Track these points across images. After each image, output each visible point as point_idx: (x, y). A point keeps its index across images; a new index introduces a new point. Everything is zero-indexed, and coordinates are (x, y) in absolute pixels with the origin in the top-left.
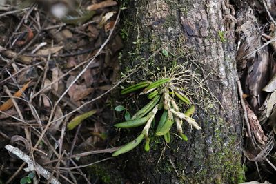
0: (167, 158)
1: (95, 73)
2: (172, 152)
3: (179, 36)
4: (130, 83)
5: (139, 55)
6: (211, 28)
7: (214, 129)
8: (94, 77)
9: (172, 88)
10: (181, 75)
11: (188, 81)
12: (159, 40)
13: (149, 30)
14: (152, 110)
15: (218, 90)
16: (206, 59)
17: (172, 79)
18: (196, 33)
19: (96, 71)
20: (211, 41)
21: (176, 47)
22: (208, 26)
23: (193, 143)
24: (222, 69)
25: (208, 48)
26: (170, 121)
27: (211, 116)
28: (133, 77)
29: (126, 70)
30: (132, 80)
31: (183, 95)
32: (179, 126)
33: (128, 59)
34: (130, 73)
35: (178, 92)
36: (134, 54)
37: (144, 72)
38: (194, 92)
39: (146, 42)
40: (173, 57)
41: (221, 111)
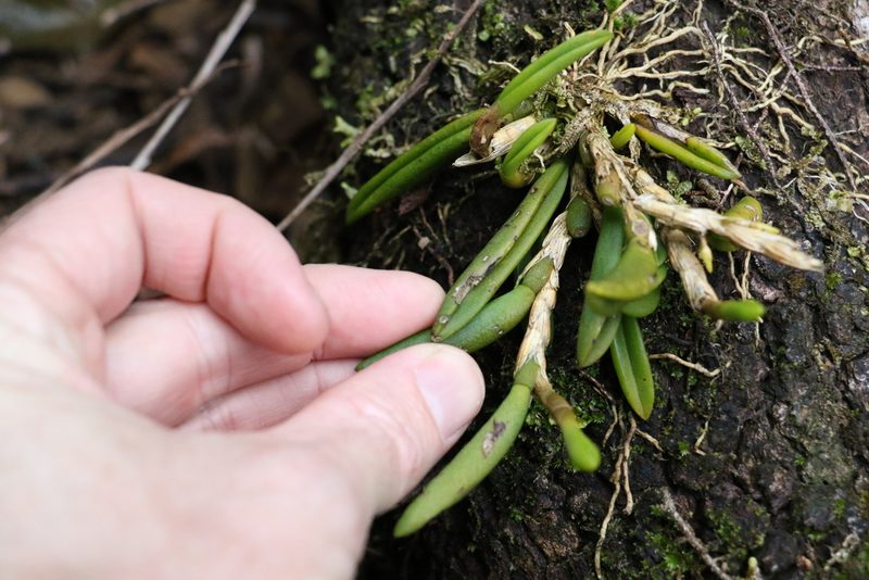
0: (647, 500)
2: (670, 462)
5: (422, 12)
9: (623, 108)
10: (653, 53)
15: (864, 122)
23: (776, 399)
27: (853, 252)
28: (405, 124)
29: (362, 104)
30: (399, 142)
31: (683, 136)
32: (697, 283)
33: (367, 52)
34: (383, 108)
35: (655, 129)
36: (394, 10)
37: (458, 81)
38: (742, 132)
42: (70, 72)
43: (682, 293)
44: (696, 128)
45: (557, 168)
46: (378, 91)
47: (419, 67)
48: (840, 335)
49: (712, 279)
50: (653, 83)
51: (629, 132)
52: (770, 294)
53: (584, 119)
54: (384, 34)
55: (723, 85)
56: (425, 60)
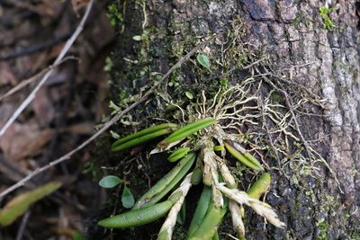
1: (56, 96)
3: (233, 22)
4: (130, 127)
5: (148, 64)
7: (314, 221)
8: (55, 104)
9: (221, 136)
10: (239, 107)
11: (255, 120)
13: (167, 10)
14: (178, 186)
15: (322, 136)
16: (292, 70)
17: (220, 117)
18: (270, 14)
19: (60, 92)
20: (304, 30)
21: (225, 46)
24: (329, 89)
25: (295, 45)
26: (217, 211)
27: (307, 193)
28: (137, 112)
29: (121, 97)
30: (134, 119)
31: (244, 150)
32: (237, 220)
33: (125, 73)
34: (129, 104)
36: (136, 62)
37: (159, 102)
39: (161, 37)
40: (220, 68)
41: (330, 181)
45: (191, 156)
47: (143, 93)
48: (297, 229)
51: (222, 147)
53: (204, 141)
56: (146, 90)
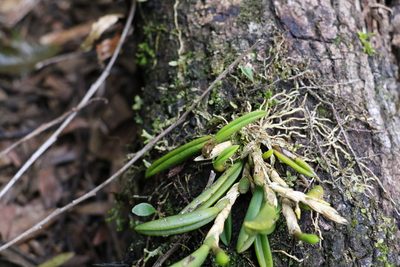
1: (64, 176)
3: (275, 39)
4: (167, 151)
6: (340, 23)
8: (63, 184)
10: (284, 118)
11: (303, 132)
12: (230, 49)
13: (205, 33)
14: (225, 194)
15: (371, 154)
16: (336, 87)
17: (267, 125)
18: (310, 33)
20: (345, 50)
21: (268, 62)
22: (334, 19)
24: (374, 110)
25: (338, 63)
26: (272, 208)
27: (363, 211)
28: (174, 137)
29: (155, 125)
30: (170, 144)
31: (294, 157)
32: (293, 223)
33: (159, 102)
34: (164, 129)
35: (282, 152)
36: (172, 86)
37: (198, 121)
38: (319, 155)
39: (199, 59)
40: (264, 81)
41: (385, 203)
42: (17, 85)
43: (286, 227)
44: (300, 152)
45: (237, 165)
46: (162, 121)
47: (182, 113)
48: (356, 247)
49: (299, 222)
50: (283, 131)
51: (270, 153)
52: (327, 227)
53: (252, 146)
54: (167, 96)
55: (312, 134)
56: (185, 110)
